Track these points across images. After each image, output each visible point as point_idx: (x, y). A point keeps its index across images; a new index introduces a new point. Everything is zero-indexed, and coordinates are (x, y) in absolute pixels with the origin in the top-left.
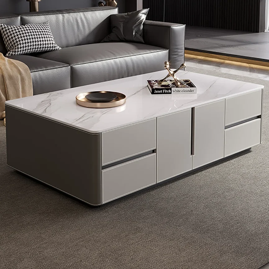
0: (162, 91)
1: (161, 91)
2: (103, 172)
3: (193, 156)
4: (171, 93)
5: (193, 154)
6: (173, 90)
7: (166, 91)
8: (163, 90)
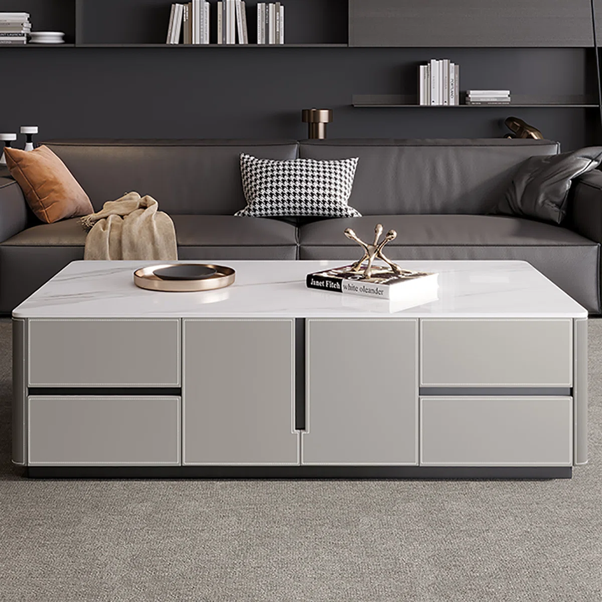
0: (325, 284)
1: (323, 282)
2: (30, 400)
3: (303, 432)
4: (340, 291)
5: (304, 429)
6: (345, 285)
7: (332, 285)
8: (327, 282)
